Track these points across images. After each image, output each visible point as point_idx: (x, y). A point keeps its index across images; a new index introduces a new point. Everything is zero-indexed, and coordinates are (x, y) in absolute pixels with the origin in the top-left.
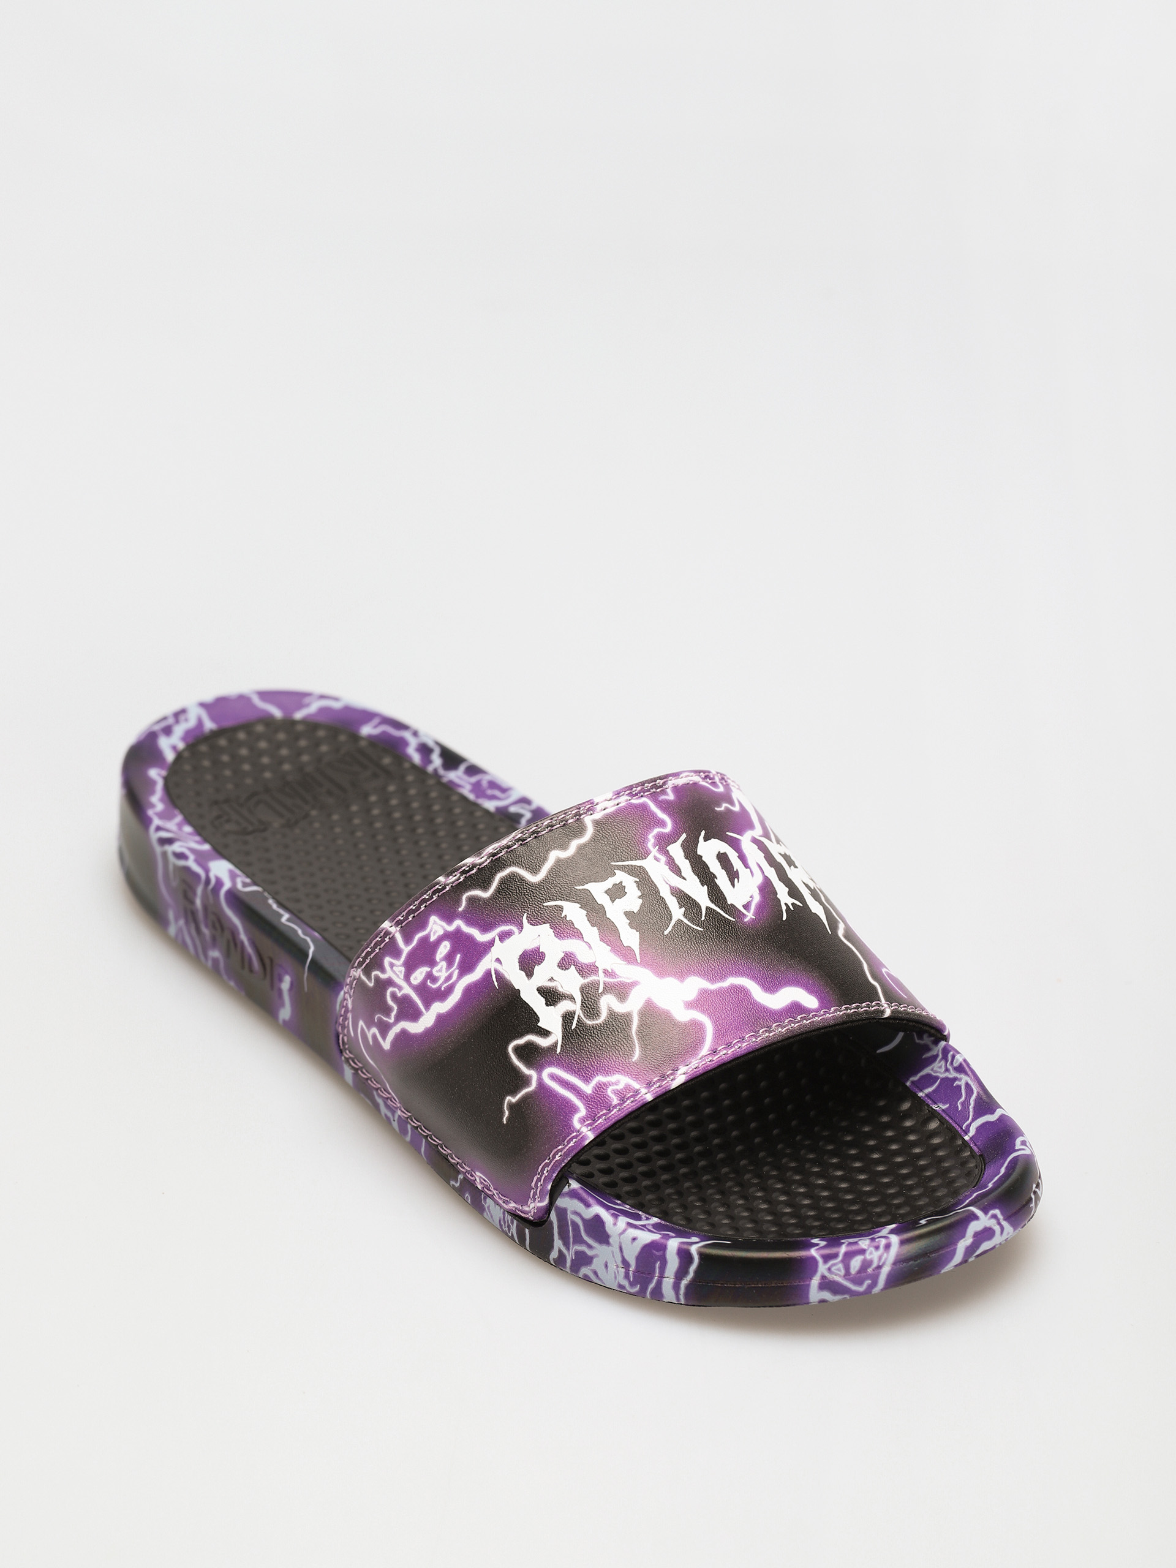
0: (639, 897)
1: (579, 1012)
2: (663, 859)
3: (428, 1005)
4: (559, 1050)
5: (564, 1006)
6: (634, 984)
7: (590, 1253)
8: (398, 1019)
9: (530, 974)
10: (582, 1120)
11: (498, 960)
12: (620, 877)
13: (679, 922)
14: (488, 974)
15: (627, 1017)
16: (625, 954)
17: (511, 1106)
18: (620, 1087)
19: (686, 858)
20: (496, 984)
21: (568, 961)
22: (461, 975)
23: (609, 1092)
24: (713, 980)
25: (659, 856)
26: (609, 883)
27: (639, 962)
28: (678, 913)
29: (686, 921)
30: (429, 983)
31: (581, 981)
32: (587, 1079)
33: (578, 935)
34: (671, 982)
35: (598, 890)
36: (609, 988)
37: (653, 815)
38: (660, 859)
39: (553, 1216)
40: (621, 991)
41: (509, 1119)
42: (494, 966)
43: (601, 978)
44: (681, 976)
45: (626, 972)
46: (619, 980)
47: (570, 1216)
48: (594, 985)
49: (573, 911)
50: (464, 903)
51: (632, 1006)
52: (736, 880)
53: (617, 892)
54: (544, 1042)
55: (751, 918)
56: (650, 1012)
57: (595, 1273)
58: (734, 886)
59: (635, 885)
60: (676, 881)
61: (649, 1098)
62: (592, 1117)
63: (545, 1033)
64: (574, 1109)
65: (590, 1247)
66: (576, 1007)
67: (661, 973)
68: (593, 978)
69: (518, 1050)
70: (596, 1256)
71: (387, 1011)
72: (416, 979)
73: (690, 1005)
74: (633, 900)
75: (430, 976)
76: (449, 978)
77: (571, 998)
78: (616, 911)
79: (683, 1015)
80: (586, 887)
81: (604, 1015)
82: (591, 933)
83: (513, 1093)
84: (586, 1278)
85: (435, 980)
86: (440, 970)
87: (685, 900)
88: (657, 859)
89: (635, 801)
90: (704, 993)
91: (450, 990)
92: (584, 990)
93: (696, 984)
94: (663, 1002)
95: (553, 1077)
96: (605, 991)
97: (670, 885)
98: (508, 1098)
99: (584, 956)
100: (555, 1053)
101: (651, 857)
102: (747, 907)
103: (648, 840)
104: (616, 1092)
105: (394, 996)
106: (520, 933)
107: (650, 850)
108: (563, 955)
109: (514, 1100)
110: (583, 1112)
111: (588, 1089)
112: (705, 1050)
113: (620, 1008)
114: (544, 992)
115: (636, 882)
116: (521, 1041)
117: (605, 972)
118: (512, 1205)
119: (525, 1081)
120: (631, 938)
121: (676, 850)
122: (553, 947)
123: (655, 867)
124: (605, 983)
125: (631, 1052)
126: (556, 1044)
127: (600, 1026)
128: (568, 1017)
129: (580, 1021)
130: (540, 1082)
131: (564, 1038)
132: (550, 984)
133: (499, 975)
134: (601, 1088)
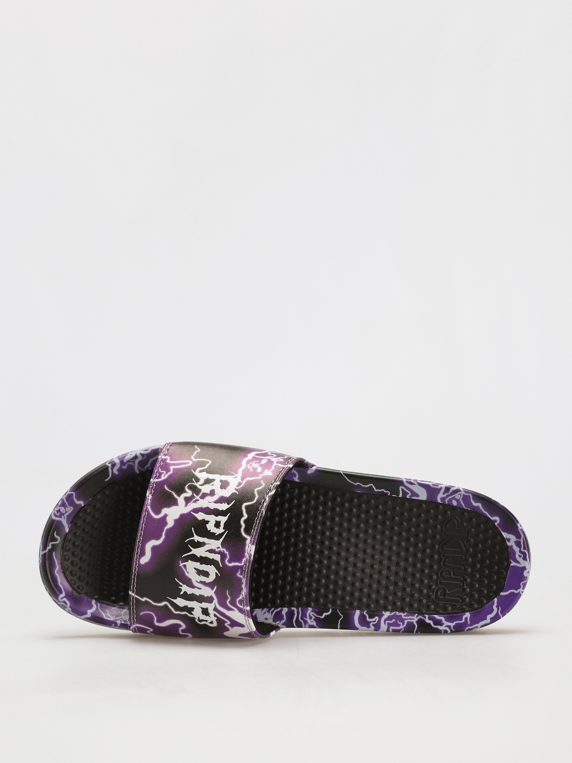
0: (210, 530)
1: (195, 484)
2: (217, 550)
5: (202, 482)
6: (186, 505)
9: (221, 481)
10: (166, 459)
11: (236, 478)
12: (221, 530)
13: (193, 537)
14: (236, 473)
15: (179, 495)
16: (197, 510)
18: (162, 476)
19: (213, 559)
20: (231, 472)
21: (212, 493)
22: (246, 467)
23: (165, 472)
24: (167, 530)
25: (219, 549)
26: (222, 525)
27: (191, 512)
28: (196, 538)
29: (192, 538)
31: (203, 491)
32: (174, 470)
33: (216, 502)
34: (177, 517)
35: (223, 519)
36: (192, 497)
37: (235, 562)
38: (218, 549)
40: (188, 500)
42: (236, 476)
43: (198, 497)
44: (176, 521)
45: (192, 506)
46: (192, 502)
48: (197, 495)
49: (224, 507)
50: (262, 483)
51: (181, 500)
52: (197, 572)
53: (217, 524)
54: (200, 469)
55: (180, 564)
56: (174, 502)
58: (194, 568)
59: (215, 532)
60: (207, 547)
61: (151, 480)
62: (164, 461)
63: (201, 472)
66: (197, 485)
67: (182, 516)
68: (200, 495)
69: (207, 463)
73: (166, 516)
74: (211, 527)
77: (202, 485)
78: (212, 519)
79: (165, 511)
80: (227, 517)
81: (186, 489)
82: (213, 506)
86: (256, 465)
87: (199, 545)
88: (218, 548)
89: (244, 560)
90: (166, 524)
92: (200, 490)
93: (170, 523)
94: (174, 508)
95: (188, 463)
96: (193, 495)
97: (207, 544)
98: (199, 451)
99: (208, 498)
100: (193, 469)
101: (221, 547)
102: (185, 566)
103: (227, 551)
104: (163, 473)
106: (235, 489)
107: (223, 548)
108: (215, 493)
109: (196, 452)
110: (168, 461)
111: (172, 468)
112: (149, 507)
113: (184, 495)
114: (213, 480)
115: (216, 534)
116: (208, 465)
117: (198, 500)
120: (200, 516)
121: (217, 557)
122: (220, 493)
123: (215, 544)
124: (195, 497)
125: (168, 487)
126: (195, 471)
127: (185, 485)
128: (197, 480)
129: (193, 482)
130: (191, 460)
131: (193, 474)
132: (212, 484)
133: (232, 475)
134: (168, 470)
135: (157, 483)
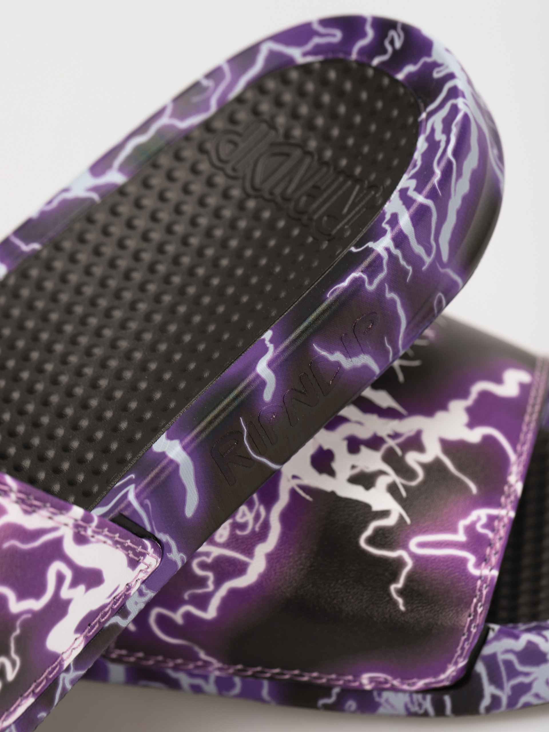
1: (399, 481)
3: (249, 552)
4: (408, 520)
5: (382, 482)
6: (419, 433)
7: (526, 680)
8: (218, 583)
9: (332, 473)
10: (478, 565)
11: (294, 477)
14: (293, 493)
15: (438, 462)
16: (391, 414)
17: (401, 592)
18: (483, 519)
20: (308, 497)
21: (354, 444)
22: (268, 509)
23: (479, 529)
27: (406, 413)
29: (403, 363)
30: (239, 533)
31: (378, 455)
32: (454, 531)
33: (342, 419)
34: (441, 416)
36: (404, 447)
39: (480, 668)
40: (415, 444)
41: (406, 604)
42: (294, 483)
43: (391, 443)
44: (443, 408)
45: (403, 428)
46: (405, 436)
47: (501, 657)
48: (392, 450)
51: (434, 449)
54: (390, 522)
56: (451, 448)
57: (537, 696)
61: (512, 514)
62: (482, 560)
63: (385, 514)
64: (464, 561)
65: (527, 674)
66: (392, 477)
67: (428, 413)
68: (384, 447)
69: (371, 541)
70: (535, 679)
71: (202, 582)
72: (221, 536)
73: (471, 426)
75: (236, 526)
76: (257, 517)
77: (382, 473)
79: (473, 437)
81: (421, 474)
82: (353, 411)
83: (395, 578)
84: (527, 705)
85: (243, 526)
86: (244, 515)
90: (470, 411)
91: (266, 527)
92: (385, 460)
93: (458, 408)
94: (451, 436)
95: (421, 545)
98: (393, 588)
99: (364, 434)
100: (407, 525)
104: (485, 526)
105: (203, 566)
108: (346, 441)
109: (400, 584)
110: (472, 559)
111: (461, 537)
112: (513, 457)
113: (427, 458)
114: (354, 480)
116: (369, 532)
117: (390, 436)
118: (421, 684)
119: (399, 563)
120: (384, 399)
122: (334, 440)
124: (400, 445)
125: (467, 488)
126: (401, 517)
127: (424, 482)
128: (392, 489)
129: (405, 486)
130: (413, 556)
131: (404, 507)
132: (356, 471)
133: (306, 489)
134: (470, 530)
135: (498, 505)
